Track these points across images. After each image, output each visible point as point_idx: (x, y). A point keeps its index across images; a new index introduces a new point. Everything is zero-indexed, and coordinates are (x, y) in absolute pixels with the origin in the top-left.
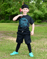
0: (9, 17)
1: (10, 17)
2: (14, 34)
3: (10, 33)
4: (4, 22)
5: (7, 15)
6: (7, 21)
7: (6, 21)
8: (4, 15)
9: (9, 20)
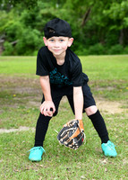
0: (119, 35)
1: (122, 34)
2: (119, 88)
3: (104, 87)
4: (104, 53)
5: (112, 28)
6: (113, 48)
7: (110, 48)
8: (102, 28)
9: (119, 47)
